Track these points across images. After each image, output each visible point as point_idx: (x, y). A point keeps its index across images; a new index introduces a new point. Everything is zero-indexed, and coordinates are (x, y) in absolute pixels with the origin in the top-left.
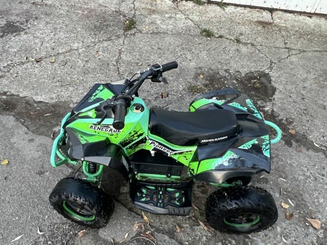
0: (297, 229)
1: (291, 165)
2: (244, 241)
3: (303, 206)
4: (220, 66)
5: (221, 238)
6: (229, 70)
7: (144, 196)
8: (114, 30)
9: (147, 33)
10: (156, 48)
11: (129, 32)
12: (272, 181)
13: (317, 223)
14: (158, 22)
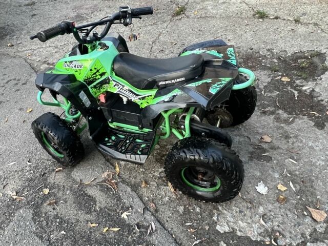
0: (287, 215)
1: (311, 148)
2: (211, 211)
3: (308, 194)
4: (263, 46)
5: (186, 202)
6: (274, 49)
7: (111, 141)
8: (163, 16)
9: (194, 18)
10: (197, 30)
11: (177, 18)
12: (278, 160)
13: (321, 215)
14: (209, 8)
